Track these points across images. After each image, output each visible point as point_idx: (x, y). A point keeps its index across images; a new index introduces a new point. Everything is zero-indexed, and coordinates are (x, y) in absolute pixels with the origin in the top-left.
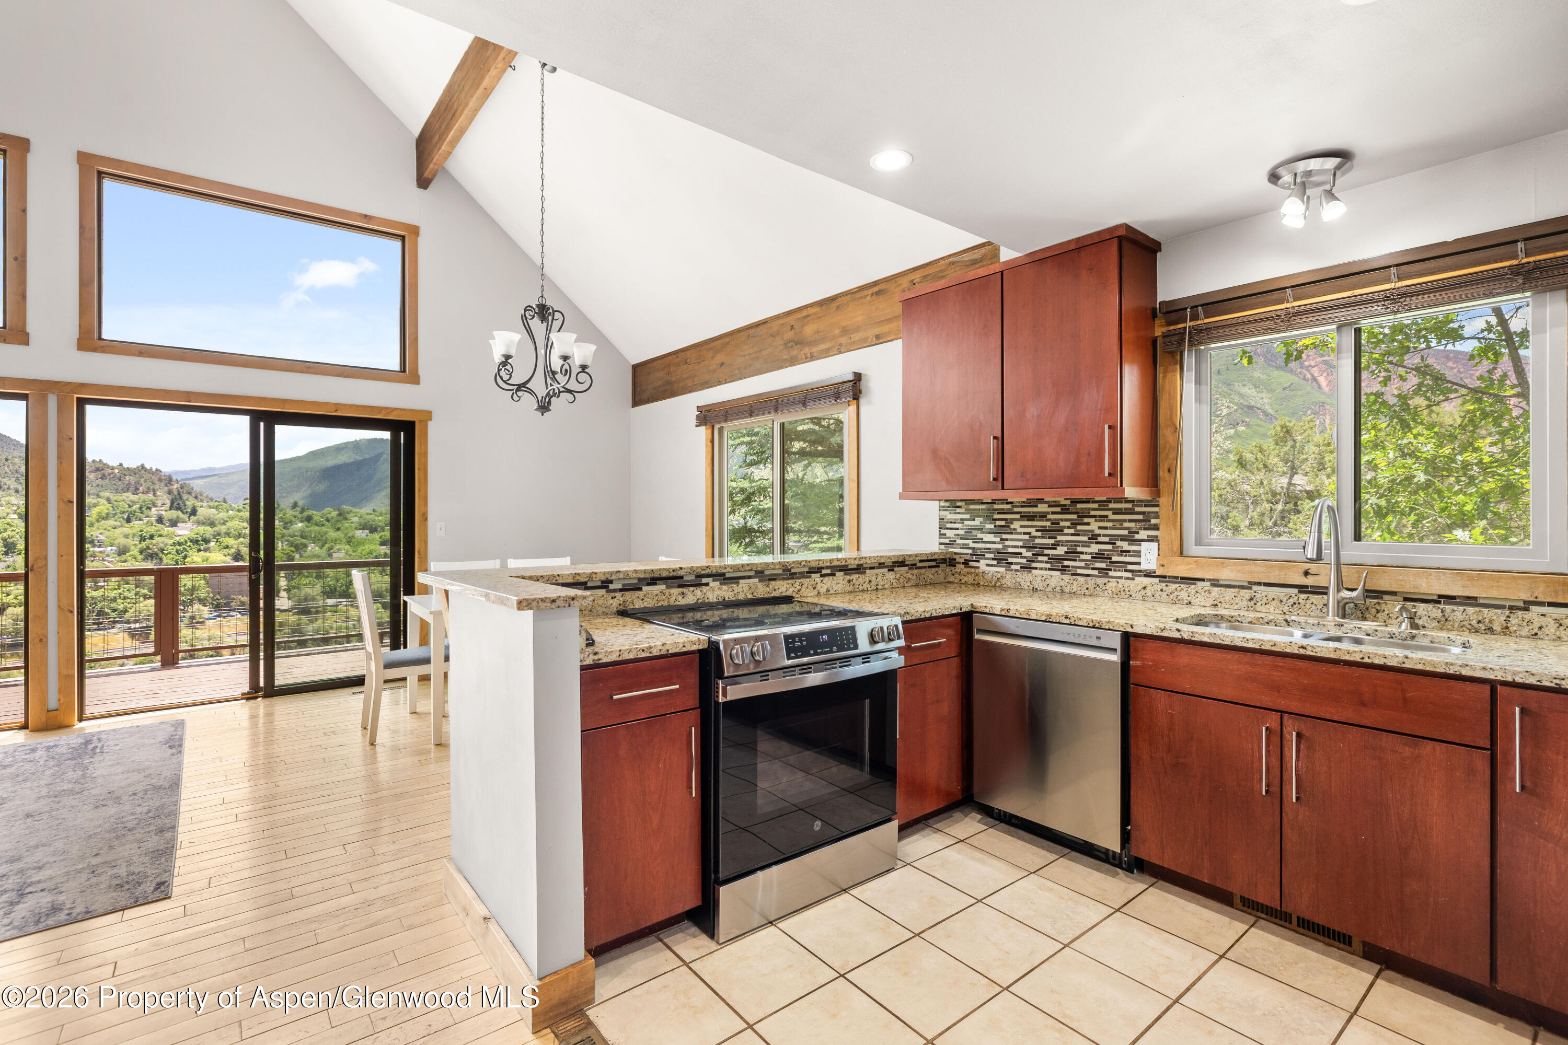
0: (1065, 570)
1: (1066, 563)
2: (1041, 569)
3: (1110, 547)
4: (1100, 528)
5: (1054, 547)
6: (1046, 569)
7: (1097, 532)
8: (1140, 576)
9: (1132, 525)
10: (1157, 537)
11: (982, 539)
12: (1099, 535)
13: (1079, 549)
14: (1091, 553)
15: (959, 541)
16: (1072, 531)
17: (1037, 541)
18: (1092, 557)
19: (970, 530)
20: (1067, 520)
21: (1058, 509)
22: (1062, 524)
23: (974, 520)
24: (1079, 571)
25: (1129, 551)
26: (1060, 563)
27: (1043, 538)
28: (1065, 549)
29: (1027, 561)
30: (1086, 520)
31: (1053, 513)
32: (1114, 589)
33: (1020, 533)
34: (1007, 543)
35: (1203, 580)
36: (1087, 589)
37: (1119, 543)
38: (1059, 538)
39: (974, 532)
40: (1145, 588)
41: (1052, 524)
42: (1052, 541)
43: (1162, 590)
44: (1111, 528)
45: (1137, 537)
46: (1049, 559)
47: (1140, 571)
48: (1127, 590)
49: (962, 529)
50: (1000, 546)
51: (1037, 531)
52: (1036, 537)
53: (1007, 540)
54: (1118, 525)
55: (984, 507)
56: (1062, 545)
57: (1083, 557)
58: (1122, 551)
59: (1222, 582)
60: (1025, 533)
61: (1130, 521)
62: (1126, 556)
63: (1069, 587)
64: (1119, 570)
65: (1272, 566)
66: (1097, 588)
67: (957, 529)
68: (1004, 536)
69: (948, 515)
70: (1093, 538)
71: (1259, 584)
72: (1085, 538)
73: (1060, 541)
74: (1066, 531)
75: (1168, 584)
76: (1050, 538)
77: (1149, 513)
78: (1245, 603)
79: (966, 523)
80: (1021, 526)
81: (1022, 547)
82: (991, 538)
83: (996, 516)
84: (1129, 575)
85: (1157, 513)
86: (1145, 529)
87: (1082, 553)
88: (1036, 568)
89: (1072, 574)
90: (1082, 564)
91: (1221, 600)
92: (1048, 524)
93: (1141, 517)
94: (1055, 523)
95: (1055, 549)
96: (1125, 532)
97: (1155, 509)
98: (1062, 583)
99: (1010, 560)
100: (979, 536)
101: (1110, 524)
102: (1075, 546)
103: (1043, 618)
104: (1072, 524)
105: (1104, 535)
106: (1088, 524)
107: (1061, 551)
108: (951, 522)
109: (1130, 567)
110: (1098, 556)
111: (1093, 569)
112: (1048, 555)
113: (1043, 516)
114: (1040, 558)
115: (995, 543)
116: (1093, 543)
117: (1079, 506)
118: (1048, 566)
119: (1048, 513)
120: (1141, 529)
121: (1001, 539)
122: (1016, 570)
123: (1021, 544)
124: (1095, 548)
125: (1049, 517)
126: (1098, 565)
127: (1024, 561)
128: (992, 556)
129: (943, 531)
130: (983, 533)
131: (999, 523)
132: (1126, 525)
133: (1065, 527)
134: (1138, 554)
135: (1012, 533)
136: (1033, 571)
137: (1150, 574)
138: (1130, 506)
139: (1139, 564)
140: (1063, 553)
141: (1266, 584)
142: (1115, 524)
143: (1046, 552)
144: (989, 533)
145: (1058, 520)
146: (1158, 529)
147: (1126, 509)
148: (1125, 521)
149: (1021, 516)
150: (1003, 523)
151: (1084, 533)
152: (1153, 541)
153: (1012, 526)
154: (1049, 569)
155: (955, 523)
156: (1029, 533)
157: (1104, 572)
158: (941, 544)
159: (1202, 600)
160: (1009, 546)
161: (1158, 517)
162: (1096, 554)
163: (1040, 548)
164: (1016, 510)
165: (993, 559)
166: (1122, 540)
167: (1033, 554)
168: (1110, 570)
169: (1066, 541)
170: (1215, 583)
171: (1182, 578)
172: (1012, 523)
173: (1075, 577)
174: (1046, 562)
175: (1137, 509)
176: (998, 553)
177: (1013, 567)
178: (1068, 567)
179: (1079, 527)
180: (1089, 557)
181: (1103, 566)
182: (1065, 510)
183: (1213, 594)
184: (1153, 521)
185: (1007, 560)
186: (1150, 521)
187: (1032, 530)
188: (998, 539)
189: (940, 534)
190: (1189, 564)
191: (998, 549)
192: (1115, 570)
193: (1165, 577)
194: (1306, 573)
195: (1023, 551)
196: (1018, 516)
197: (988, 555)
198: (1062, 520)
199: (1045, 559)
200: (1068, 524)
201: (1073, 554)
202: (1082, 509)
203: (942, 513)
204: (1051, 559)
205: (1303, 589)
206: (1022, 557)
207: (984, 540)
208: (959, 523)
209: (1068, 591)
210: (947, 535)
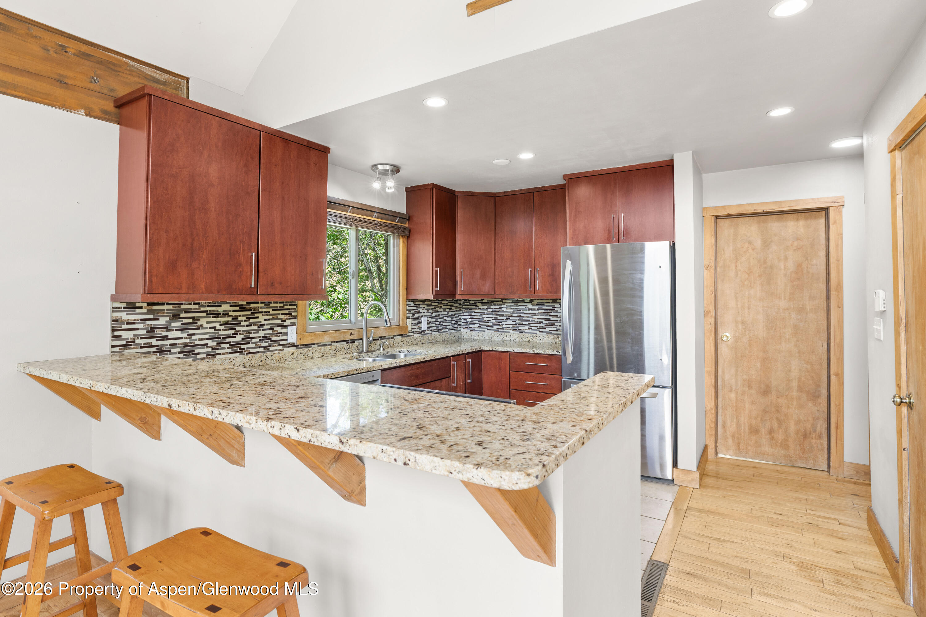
0: (242, 352)
1: (242, 346)
2: (224, 354)
3: (271, 332)
4: (265, 320)
5: (234, 336)
6: (228, 353)
7: (263, 322)
8: (287, 347)
9: (283, 317)
10: (295, 323)
11: (167, 336)
12: (264, 325)
13: (251, 335)
14: (259, 337)
15: (138, 341)
16: (247, 323)
17: (221, 333)
18: (260, 340)
19: (153, 329)
20: (243, 316)
21: (238, 308)
22: (240, 318)
23: (158, 319)
24: (252, 351)
25: (281, 333)
26: (239, 347)
27: (226, 330)
28: (242, 336)
29: (212, 349)
30: (256, 315)
31: (234, 311)
32: (277, 358)
33: (206, 328)
34: (193, 337)
35: (314, 344)
36: (261, 361)
37: (276, 329)
38: (238, 329)
39: (158, 331)
40: (293, 353)
41: (233, 319)
42: (233, 332)
43: (301, 353)
44: (272, 319)
45: (285, 324)
46: (230, 345)
47: (287, 344)
48: (284, 357)
49: (142, 329)
50: (188, 341)
51: (221, 325)
52: (220, 330)
53: (193, 334)
54: (275, 317)
55: (170, 307)
56: (240, 334)
57: (254, 340)
58: (277, 333)
59: (321, 344)
60: (210, 328)
61: (282, 314)
62: (279, 336)
63: (249, 363)
64: (276, 346)
65: (341, 333)
66: (268, 359)
67: (138, 329)
68: (191, 332)
69: (124, 316)
70: (261, 326)
71: (334, 342)
72: (256, 328)
73: (238, 331)
74: (243, 323)
75: (304, 349)
76: (231, 329)
77: (291, 309)
78: (333, 352)
79: (148, 322)
80: (208, 322)
81: (208, 339)
82: (178, 334)
83: (182, 315)
84: (281, 347)
85: (295, 309)
86: (290, 319)
87: (253, 338)
88: (219, 354)
89: (247, 354)
90: (254, 345)
91: (325, 353)
92: (230, 319)
93: (287, 312)
94: (235, 318)
95: (235, 337)
96: (279, 321)
97: (294, 307)
98: (245, 361)
99: (196, 351)
100: (164, 333)
101: (271, 317)
102: (249, 333)
103: (346, 374)
104: (247, 318)
105: (268, 325)
106: (258, 317)
107: (239, 338)
108: (128, 324)
109: (281, 343)
110: (265, 338)
111: (260, 347)
112: (229, 342)
113: (225, 314)
114: (223, 346)
115: (181, 338)
116: (260, 330)
117: (252, 305)
118: (230, 350)
119: (230, 311)
120: (287, 319)
121: (188, 335)
122: (202, 359)
123: (207, 336)
124: (261, 334)
125: (230, 314)
126: (263, 344)
127: (210, 350)
128: (179, 350)
129: (116, 333)
130: (169, 330)
131: (185, 321)
132: (280, 317)
133: (242, 321)
134: (286, 334)
135: (199, 329)
136: (217, 357)
137: (292, 345)
138: (282, 305)
139: (286, 340)
140: (241, 340)
141: (337, 342)
142: (274, 316)
143: (228, 340)
144: (176, 330)
145: (237, 316)
146: (295, 318)
147: (280, 307)
148: (279, 314)
149: (207, 314)
150: (190, 321)
151: (255, 324)
152: (292, 325)
153: (199, 323)
154: (230, 353)
155: (134, 323)
156: (215, 327)
157: (267, 348)
158: (113, 346)
159: (317, 354)
160: (196, 340)
161: (296, 312)
162: (263, 337)
163: (223, 338)
164: (202, 309)
165: (179, 353)
166: (278, 326)
167: (217, 344)
168: (270, 346)
169: (243, 331)
170: (320, 345)
171: (306, 345)
172: (199, 320)
173: (251, 355)
174: (228, 348)
175: (286, 307)
176: (184, 347)
177: (199, 356)
178: (244, 349)
179: (252, 320)
180: (258, 340)
181: (267, 344)
182: (242, 308)
183: (322, 350)
184: (293, 314)
185: (194, 351)
186: (291, 314)
187: (218, 326)
188: (185, 335)
189: (113, 337)
190: (312, 336)
191: (186, 343)
192: (273, 346)
193: (298, 346)
194: (351, 334)
195: (210, 343)
196: (204, 314)
197: (173, 350)
198: (240, 316)
199: (228, 345)
200: (245, 318)
201: (247, 339)
202: (254, 308)
203: (117, 315)
204: (232, 345)
205: (348, 342)
206: (208, 347)
207: (169, 337)
208: (138, 323)
209: (248, 366)
210: (123, 337)
